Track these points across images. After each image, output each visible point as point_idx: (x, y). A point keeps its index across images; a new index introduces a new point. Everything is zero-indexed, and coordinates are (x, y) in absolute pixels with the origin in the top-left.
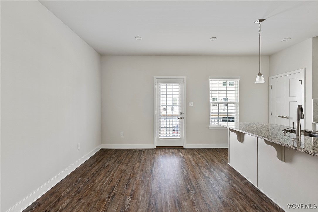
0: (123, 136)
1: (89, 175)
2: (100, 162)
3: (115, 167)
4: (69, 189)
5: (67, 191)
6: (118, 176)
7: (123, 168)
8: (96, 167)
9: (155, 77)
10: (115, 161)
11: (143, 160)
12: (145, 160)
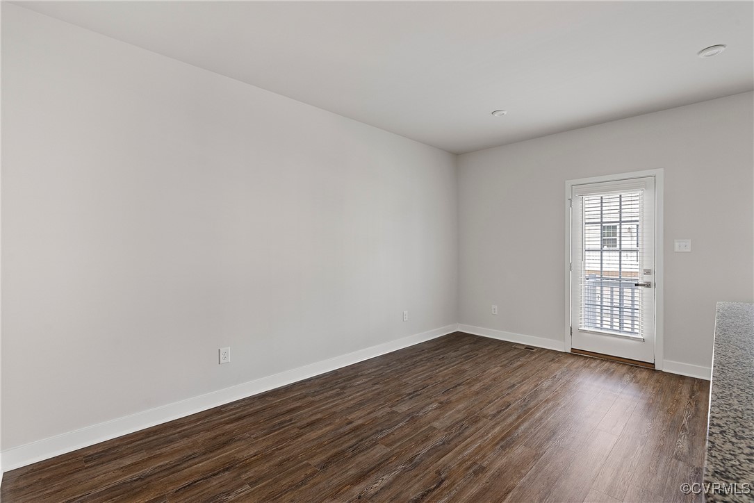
0: (496, 313)
1: (409, 362)
2: (437, 350)
3: (455, 361)
4: (373, 370)
5: (370, 371)
6: (446, 375)
7: (466, 367)
8: (426, 355)
9: (568, 183)
10: (461, 355)
11: (515, 365)
12: (520, 366)
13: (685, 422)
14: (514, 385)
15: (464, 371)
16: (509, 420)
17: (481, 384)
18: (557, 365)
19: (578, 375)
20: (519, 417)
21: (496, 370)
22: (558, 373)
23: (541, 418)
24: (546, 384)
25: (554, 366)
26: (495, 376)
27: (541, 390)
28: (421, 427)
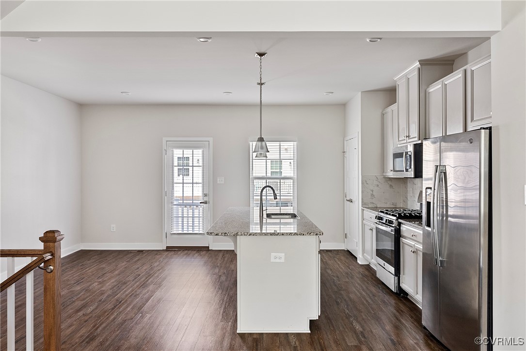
0: (115, 230)
9: (165, 139)
11: (135, 260)
12: (138, 260)
13: (219, 264)
14: (138, 268)
15: (103, 268)
16: (142, 279)
17: (119, 271)
18: (160, 256)
19: (172, 258)
20: (146, 278)
21: (124, 264)
22: (161, 259)
23: (158, 276)
24: (156, 264)
25: (158, 257)
26: (125, 266)
27: (154, 267)
28: (95, 292)
